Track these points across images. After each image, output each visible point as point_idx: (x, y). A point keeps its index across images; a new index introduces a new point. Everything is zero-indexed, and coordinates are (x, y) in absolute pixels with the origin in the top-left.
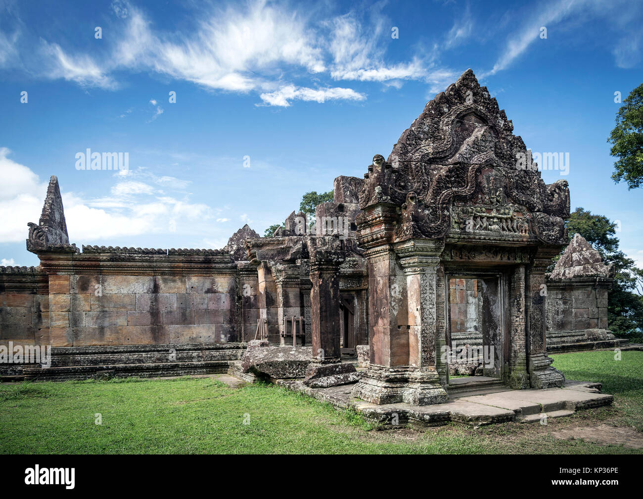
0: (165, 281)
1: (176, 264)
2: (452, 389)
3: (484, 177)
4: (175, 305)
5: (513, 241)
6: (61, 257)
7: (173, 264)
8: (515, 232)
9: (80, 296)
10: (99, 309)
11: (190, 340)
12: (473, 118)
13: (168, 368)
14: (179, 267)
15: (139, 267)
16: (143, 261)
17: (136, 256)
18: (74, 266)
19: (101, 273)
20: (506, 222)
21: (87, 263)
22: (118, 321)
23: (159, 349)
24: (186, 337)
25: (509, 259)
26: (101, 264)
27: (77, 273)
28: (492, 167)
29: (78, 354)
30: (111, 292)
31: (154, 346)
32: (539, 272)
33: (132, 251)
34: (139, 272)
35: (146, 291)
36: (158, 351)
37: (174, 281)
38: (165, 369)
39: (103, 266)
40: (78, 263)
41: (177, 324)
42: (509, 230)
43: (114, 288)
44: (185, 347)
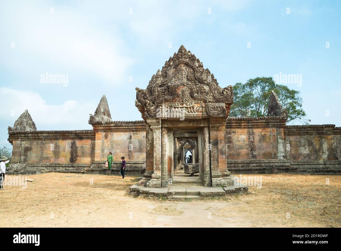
0: (134, 134)
1: (138, 127)
2: (174, 183)
3: (180, 90)
4: (137, 144)
5: (194, 117)
6: (99, 126)
7: (136, 127)
8: (195, 113)
9: (105, 141)
10: (111, 146)
11: (142, 159)
12: (182, 65)
13: (131, 171)
14: (138, 128)
15: (125, 129)
16: (125, 126)
17: (123, 125)
18: (103, 129)
19: (112, 131)
20: (190, 109)
21: (107, 128)
22: (117, 151)
23: (131, 163)
24: (141, 158)
25: (197, 124)
26: (112, 128)
27: (104, 132)
28: (184, 85)
29: (103, 164)
30: (115, 139)
31: (129, 162)
32: (215, 130)
33: (122, 122)
34: (125, 130)
35: (127, 138)
36: (130, 164)
37: (137, 134)
38: (130, 171)
39: (112, 129)
40: (104, 128)
41: (138, 152)
42: (192, 112)
43: (116, 137)
44: (140, 162)
